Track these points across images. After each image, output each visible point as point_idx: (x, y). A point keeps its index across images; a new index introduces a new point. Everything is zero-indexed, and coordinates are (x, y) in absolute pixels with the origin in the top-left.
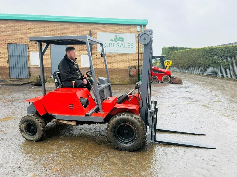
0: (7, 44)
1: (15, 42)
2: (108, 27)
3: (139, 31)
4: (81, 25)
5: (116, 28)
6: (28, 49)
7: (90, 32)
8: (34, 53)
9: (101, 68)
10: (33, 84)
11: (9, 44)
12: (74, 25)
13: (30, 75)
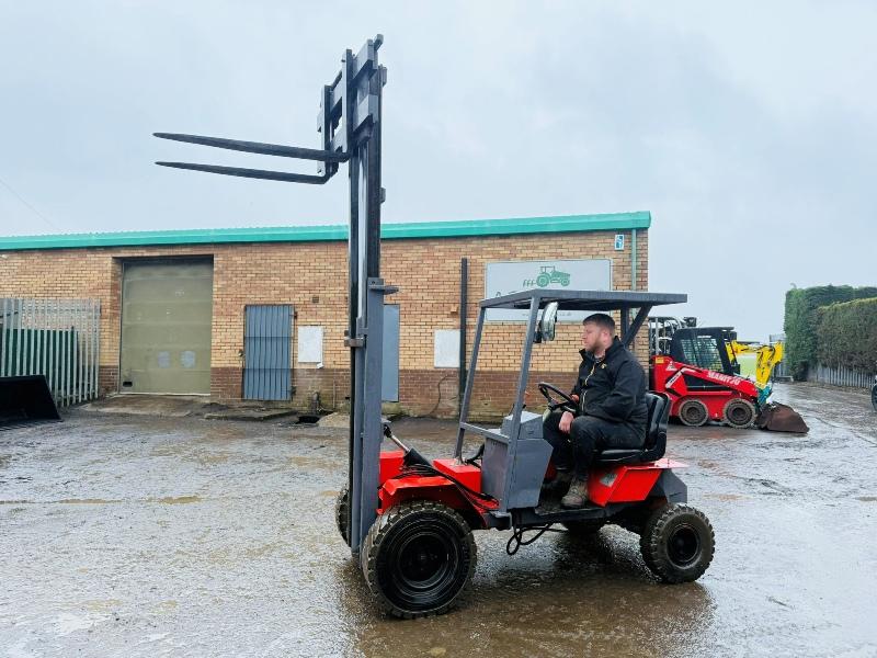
0: (243, 307)
1: (265, 300)
2: (518, 244)
3: (622, 248)
4: (438, 246)
5: (544, 245)
6: (296, 317)
7: (464, 262)
8: (308, 328)
9: (494, 369)
10: (296, 419)
11: (248, 308)
12: (417, 247)
13: (293, 392)
